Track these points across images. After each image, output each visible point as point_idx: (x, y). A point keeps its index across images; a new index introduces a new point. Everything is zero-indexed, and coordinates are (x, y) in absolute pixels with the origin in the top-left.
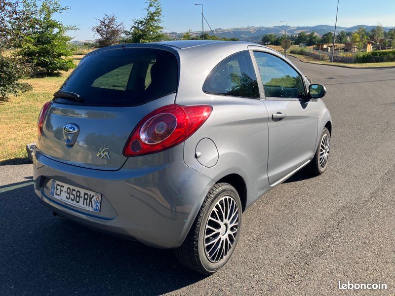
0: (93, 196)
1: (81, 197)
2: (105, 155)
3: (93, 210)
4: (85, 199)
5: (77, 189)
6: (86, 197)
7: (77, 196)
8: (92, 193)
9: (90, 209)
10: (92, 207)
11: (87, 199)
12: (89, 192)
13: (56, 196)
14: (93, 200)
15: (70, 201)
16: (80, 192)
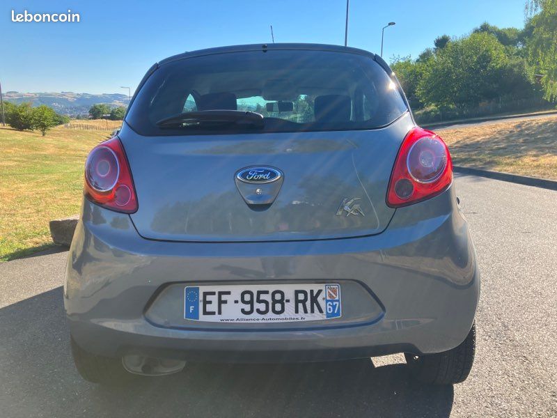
0: (320, 292)
1: (288, 301)
2: (356, 211)
3: (325, 318)
4: (297, 301)
5: (271, 288)
6: (301, 297)
7: (275, 302)
8: (316, 288)
9: (318, 316)
10: (321, 311)
11: (304, 302)
12: (307, 288)
13: (203, 318)
14: (320, 299)
15: (255, 315)
16: (282, 294)
